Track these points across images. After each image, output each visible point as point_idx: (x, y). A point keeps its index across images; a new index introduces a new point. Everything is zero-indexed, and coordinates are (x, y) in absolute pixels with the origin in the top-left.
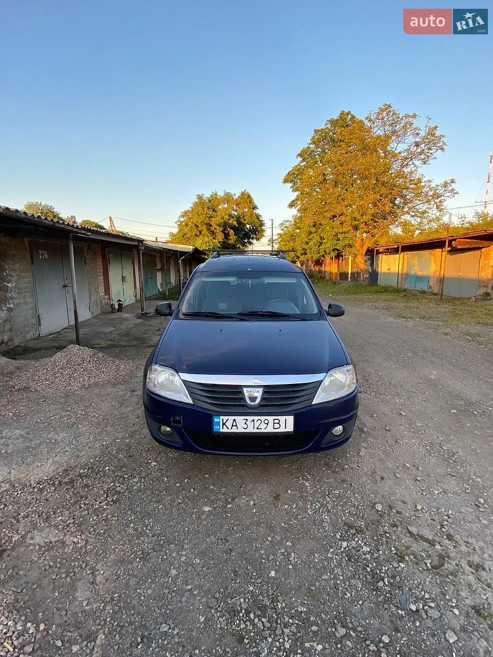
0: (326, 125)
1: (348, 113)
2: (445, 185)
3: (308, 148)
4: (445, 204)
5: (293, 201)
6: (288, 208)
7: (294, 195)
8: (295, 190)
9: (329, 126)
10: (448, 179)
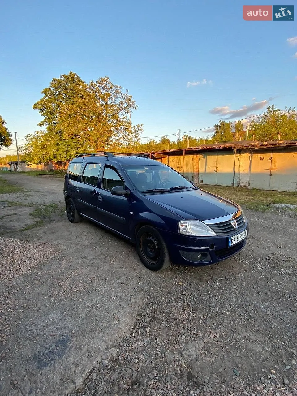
0: (61, 77)
1: (75, 74)
2: (138, 126)
3: (50, 89)
4: (139, 136)
5: (42, 122)
6: (39, 126)
7: (43, 118)
8: (43, 115)
9: (63, 78)
10: (140, 124)
